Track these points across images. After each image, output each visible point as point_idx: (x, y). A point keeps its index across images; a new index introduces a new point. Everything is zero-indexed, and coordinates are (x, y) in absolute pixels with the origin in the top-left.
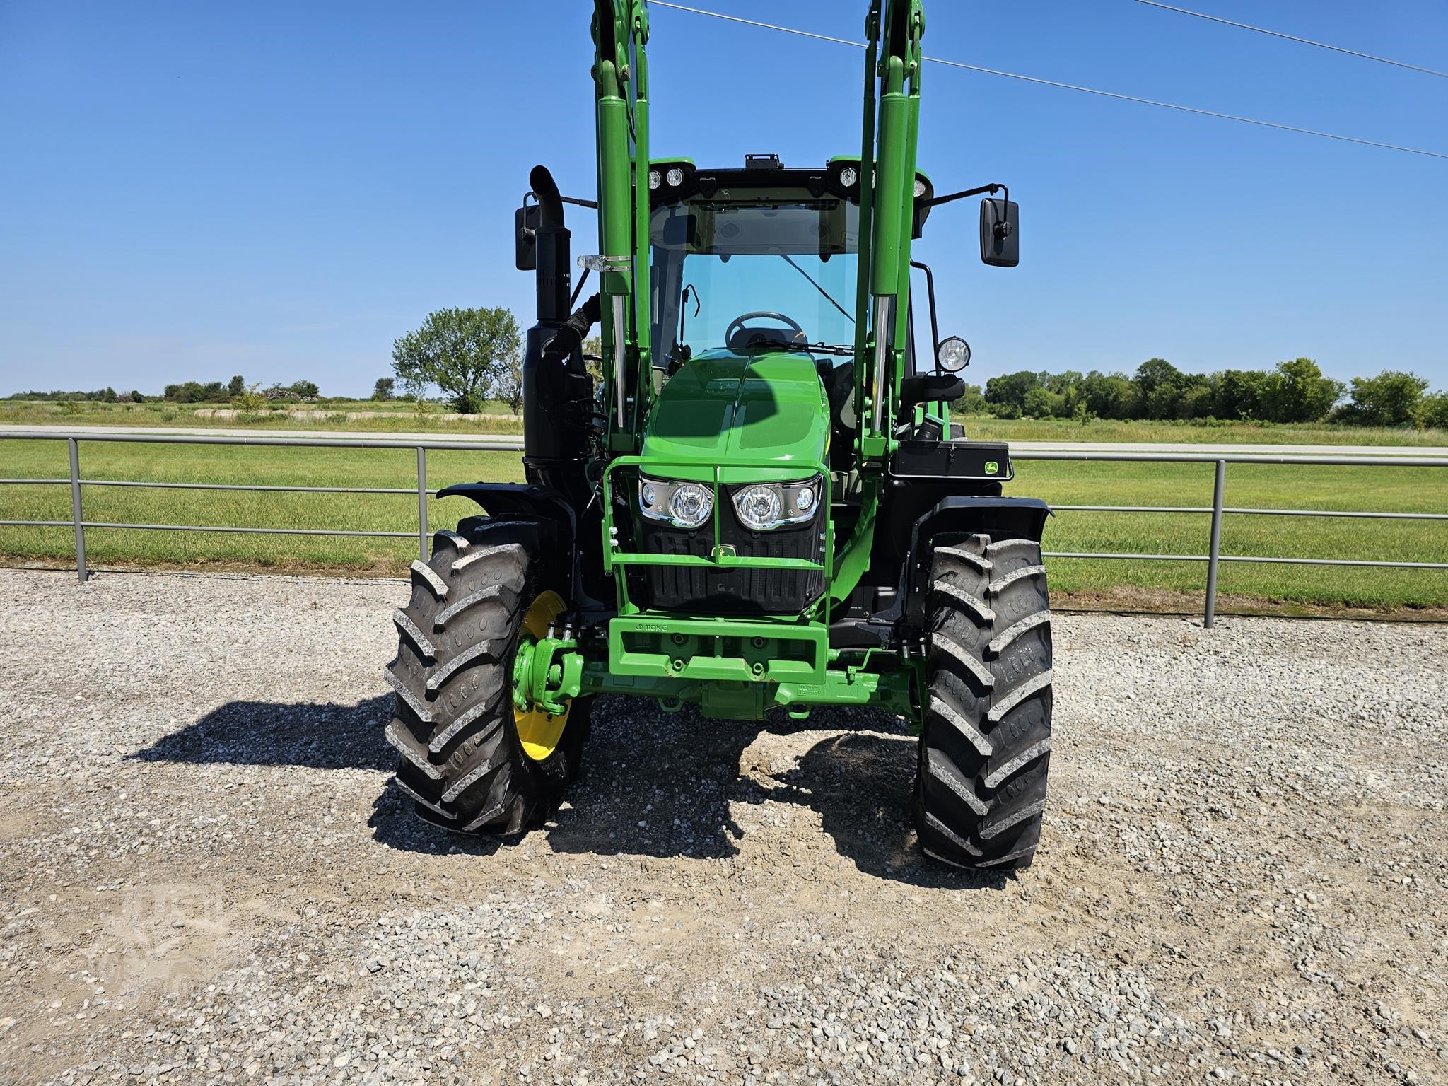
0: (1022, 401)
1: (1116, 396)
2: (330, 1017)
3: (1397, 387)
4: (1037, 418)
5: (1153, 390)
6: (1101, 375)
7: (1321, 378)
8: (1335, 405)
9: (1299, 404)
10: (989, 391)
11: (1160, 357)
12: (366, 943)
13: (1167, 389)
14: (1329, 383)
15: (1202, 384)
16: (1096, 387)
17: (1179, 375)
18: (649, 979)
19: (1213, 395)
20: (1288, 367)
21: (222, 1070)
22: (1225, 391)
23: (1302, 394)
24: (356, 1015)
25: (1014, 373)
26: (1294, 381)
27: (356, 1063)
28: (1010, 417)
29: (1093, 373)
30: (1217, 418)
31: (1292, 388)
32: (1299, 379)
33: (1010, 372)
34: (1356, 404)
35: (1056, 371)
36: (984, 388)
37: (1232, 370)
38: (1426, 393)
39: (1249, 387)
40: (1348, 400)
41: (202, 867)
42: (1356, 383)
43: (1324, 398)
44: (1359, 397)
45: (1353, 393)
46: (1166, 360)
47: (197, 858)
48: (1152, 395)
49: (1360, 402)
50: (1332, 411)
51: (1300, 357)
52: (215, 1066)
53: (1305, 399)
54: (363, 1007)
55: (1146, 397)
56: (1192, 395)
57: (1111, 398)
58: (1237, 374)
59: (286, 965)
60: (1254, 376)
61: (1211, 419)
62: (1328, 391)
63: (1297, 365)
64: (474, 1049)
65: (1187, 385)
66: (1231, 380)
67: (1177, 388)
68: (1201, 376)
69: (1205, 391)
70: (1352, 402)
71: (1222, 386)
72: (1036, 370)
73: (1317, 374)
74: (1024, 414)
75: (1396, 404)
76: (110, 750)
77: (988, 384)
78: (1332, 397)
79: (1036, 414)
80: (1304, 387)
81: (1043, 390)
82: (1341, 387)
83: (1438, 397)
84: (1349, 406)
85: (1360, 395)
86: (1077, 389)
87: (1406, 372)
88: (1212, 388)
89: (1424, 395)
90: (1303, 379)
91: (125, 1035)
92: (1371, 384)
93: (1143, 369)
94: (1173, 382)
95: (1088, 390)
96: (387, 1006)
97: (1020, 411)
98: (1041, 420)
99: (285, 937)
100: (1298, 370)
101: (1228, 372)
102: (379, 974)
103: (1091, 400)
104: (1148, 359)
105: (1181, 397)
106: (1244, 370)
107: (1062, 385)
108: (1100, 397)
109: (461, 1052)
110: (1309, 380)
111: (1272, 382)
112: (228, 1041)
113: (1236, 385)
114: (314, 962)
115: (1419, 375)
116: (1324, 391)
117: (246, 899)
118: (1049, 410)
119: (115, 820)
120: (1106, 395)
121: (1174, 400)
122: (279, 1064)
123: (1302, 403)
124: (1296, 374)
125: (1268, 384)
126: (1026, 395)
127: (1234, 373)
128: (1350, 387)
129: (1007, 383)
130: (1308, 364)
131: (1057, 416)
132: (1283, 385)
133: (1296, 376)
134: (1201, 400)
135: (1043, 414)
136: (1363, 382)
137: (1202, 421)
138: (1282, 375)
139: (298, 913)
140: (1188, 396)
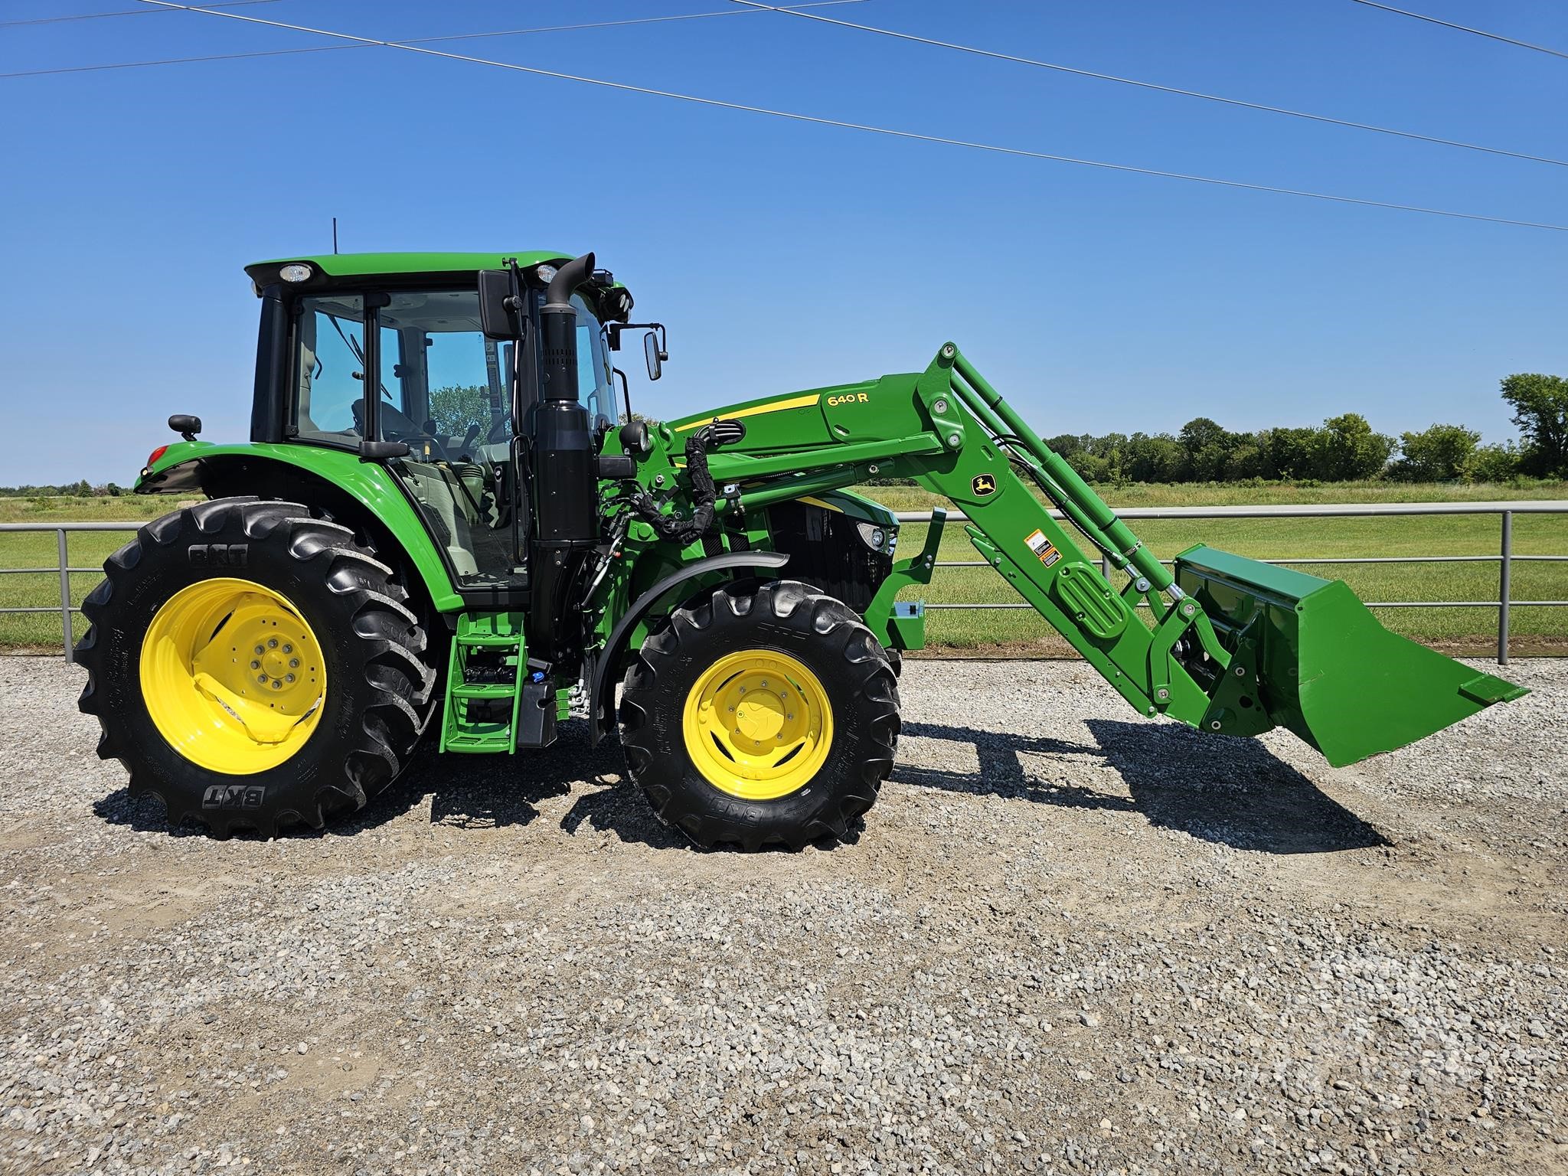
1: (1161, 459)
2: (276, 933)
3: (1448, 441)
5: (1200, 451)
6: (1146, 437)
7: (1371, 434)
8: (1387, 462)
9: (1348, 461)
11: (1204, 417)
12: (309, 895)
13: (1212, 450)
14: (1379, 439)
15: (1249, 444)
16: (1138, 449)
17: (1225, 435)
18: (518, 906)
19: (1261, 455)
20: (1335, 424)
21: (196, 962)
22: (1274, 450)
23: (1351, 451)
24: (295, 931)
25: (1054, 437)
26: (1344, 438)
27: (292, 954)
29: (1137, 435)
30: (1264, 479)
31: (1342, 446)
32: (1348, 435)
34: (1408, 460)
35: (1099, 433)
37: (1280, 428)
38: (1479, 446)
39: (1298, 445)
40: (1400, 456)
41: (182, 859)
42: (1407, 438)
43: (1375, 454)
44: (1410, 452)
45: (1403, 448)
46: (1212, 419)
47: (178, 854)
48: (1198, 456)
49: (1411, 457)
50: (1385, 468)
51: (1348, 412)
52: (191, 959)
53: (1356, 456)
54: (301, 927)
55: (1192, 459)
56: (1239, 455)
57: (1156, 461)
58: (1285, 431)
59: (246, 909)
60: (1302, 434)
61: (1259, 479)
62: (1379, 447)
63: (1344, 420)
64: (379, 945)
65: (1234, 445)
66: (1279, 438)
67: (1224, 448)
68: (1248, 435)
69: (1254, 450)
70: (1404, 457)
71: (1270, 445)
72: (1078, 433)
73: (1367, 429)
75: (1449, 458)
76: (103, 788)
78: (1383, 453)
80: (1354, 444)
81: (1085, 455)
82: (1392, 443)
83: (1492, 450)
84: (1401, 462)
85: (1411, 450)
86: (1120, 452)
87: (1456, 424)
88: (1260, 447)
89: (1477, 449)
90: (1352, 435)
91: (125, 948)
92: (1422, 439)
93: (1187, 429)
94: (1219, 442)
95: (1132, 453)
96: (320, 926)
99: (246, 895)
100: (1347, 426)
101: (1276, 430)
102: (316, 911)
103: (1135, 463)
104: (1193, 419)
105: (1229, 458)
106: (1291, 428)
107: (1106, 449)
108: (1145, 458)
109: (370, 946)
110: (1358, 436)
111: (1321, 438)
112: (200, 948)
113: (1284, 443)
114: (266, 907)
115: (1470, 428)
116: (1374, 447)
117: (216, 876)
118: (1092, 475)
119: (110, 834)
120: (1151, 458)
121: (1222, 460)
122: (237, 956)
123: (1353, 460)
124: (1344, 430)
125: (1317, 441)
127: (1281, 431)
128: (1400, 443)
130: (1356, 420)
131: (1100, 481)
132: (1332, 442)
133: (1345, 432)
134: (1248, 460)
136: (1413, 437)
137: (1249, 482)
138: (1331, 431)
139: (257, 882)
140: (1234, 456)
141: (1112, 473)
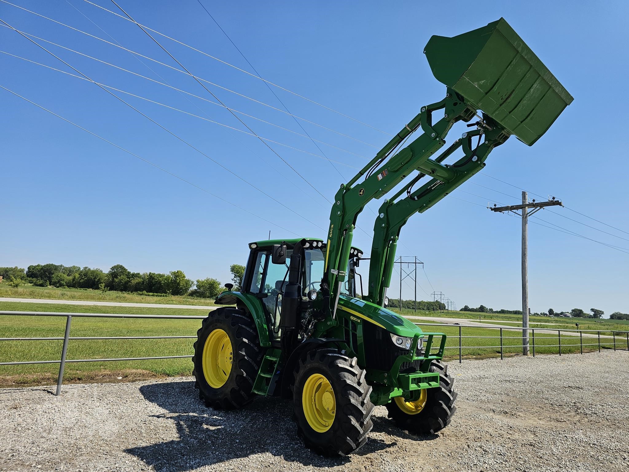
0: (50, 279)
1: (99, 279)
3: (212, 284)
4: (58, 287)
5: (117, 278)
6: (90, 269)
8: (190, 289)
9: (177, 288)
10: (29, 271)
11: (121, 264)
13: (124, 278)
14: (188, 281)
15: (139, 277)
16: (89, 274)
17: (129, 273)
19: (143, 282)
20: (174, 273)
22: (149, 280)
23: (179, 284)
26: (176, 279)
28: (41, 285)
29: (86, 268)
30: (147, 292)
31: (175, 281)
32: (178, 278)
33: (43, 264)
34: (198, 289)
35: (67, 265)
36: (26, 270)
39: (159, 280)
40: (195, 288)
42: (198, 281)
43: (187, 286)
45: (197, 285)
46: (124, 266)
48: (116, 280)
49: (199, 288)
50: (189, 291)
51: (179, 270)
53: (180, 286)
55: (113, 281)
56: (134, 281)
57: (96, 280)
58: (154, 274)
60: (160, 276)
61: (145, 292)
62: (188, 283)
63: (177, 273)
65: (132, 277)
66: (151, 277)
67: (128, 278)
68: (138, 274)
69: (140, 280)
70: (197, 288)
71: (147, 279)
73: (184, 277)
74: (50, 284)
75: (211, 290)
77: (29, 268)
78: (189, 286)
79: (58, 285)
80: (179, 281)
81: (61, 274)
82: (193, 283)
84: (195, 290)
85: (199, 286)
87: (214, 279)
88: (143, 279)
89: (220, 288)
90: (179, 278)
92: (203, 282)
93: (113, 268)
94: (126, 275)
95: (85, 276)
97: (48, 282)
98: (60, 288)
100: (177, 275)
101: (150, 273)
103: (85, 280)
104: (116, 265)
105: (130, 282)
106: (156, 273)
107: (70, 272)
108: (91, 278)
110: (181, 279)
111: (168, 278)
113: (153, 278)
115: (218, 280)
116: (186, 283)
118: (65, 284)
121: (126, 283)
123: (179, 288)
124: (177, 276)
125: (166, 279)
126: (53, 276)
127: (153, 274)
128: (195, 283)
129: (42, 269)
130: (181, 273)
131: (68, 286)
132: (171, 280)
133: (177, 277)
134: (138, 283)
135: (61, 285)
136: (200, 281)
137: (141, 293)
138: (172, 276)
140: (132, 281)
141: (101, 286)
